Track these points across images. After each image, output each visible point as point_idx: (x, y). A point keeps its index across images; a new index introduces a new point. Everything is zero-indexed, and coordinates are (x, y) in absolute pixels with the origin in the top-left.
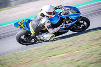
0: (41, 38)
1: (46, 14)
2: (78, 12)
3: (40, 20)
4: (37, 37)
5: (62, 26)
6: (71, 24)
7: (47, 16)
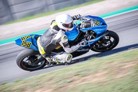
0: (53, 60)
1: (61, 27)
2: (104, 24)
3: (53, 34)
4: (47, 59)
5: (83, 44)
6: (94, 40)
7: (63, 30)
